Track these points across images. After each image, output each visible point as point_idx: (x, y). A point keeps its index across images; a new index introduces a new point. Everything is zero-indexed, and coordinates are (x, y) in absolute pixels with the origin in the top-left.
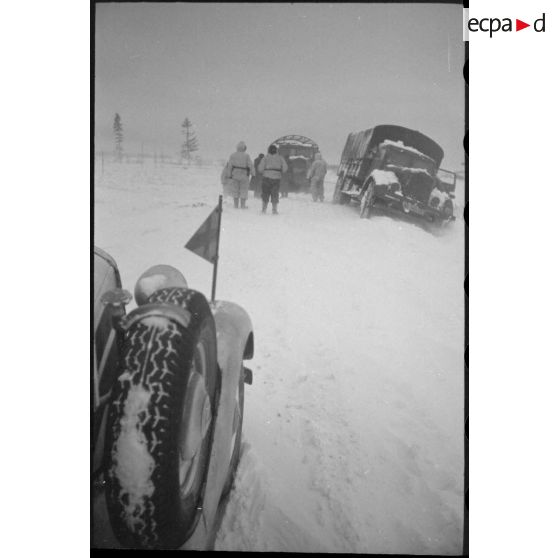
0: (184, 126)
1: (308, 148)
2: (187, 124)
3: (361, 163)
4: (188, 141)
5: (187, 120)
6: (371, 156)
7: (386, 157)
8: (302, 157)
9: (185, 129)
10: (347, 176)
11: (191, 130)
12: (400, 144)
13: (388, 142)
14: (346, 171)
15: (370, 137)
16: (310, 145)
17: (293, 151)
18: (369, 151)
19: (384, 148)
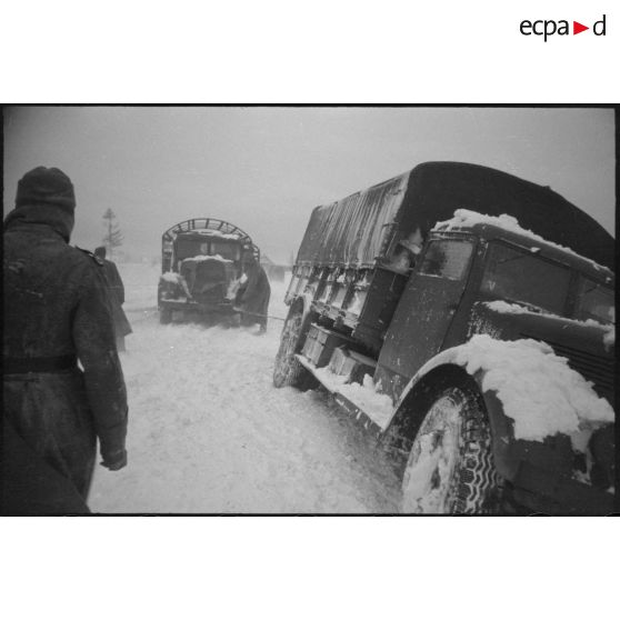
0: (105, 217)
1: (231, 242)
2: (109, 215)
3: (364, 283)
4: (111, 235)
5: (109, 210)
6: (401, 265)
7: (475, 268)
8: (218, 258)
9: (107, 221)
10: (314, 316)
11: (114, 222)
12: (507, 223)
13: (466, 218)
14: (309, 298)
15: (395, 202)
16: (235, 237)
17: (204, 247)
18: (395, 246)
19: (460, 235)
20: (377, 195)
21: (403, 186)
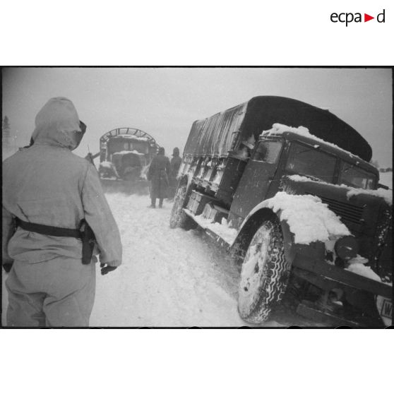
1: (143, 142)
3: (222, 166)
8: (135, 152)
10: (194, 186)
13: (279, 128)
14: (191, 176)
16: (145, 139)
17: (126, 145)
18: (239, 144)
19: (275, 138)
20: (230, 115)
21: (244, 110)
